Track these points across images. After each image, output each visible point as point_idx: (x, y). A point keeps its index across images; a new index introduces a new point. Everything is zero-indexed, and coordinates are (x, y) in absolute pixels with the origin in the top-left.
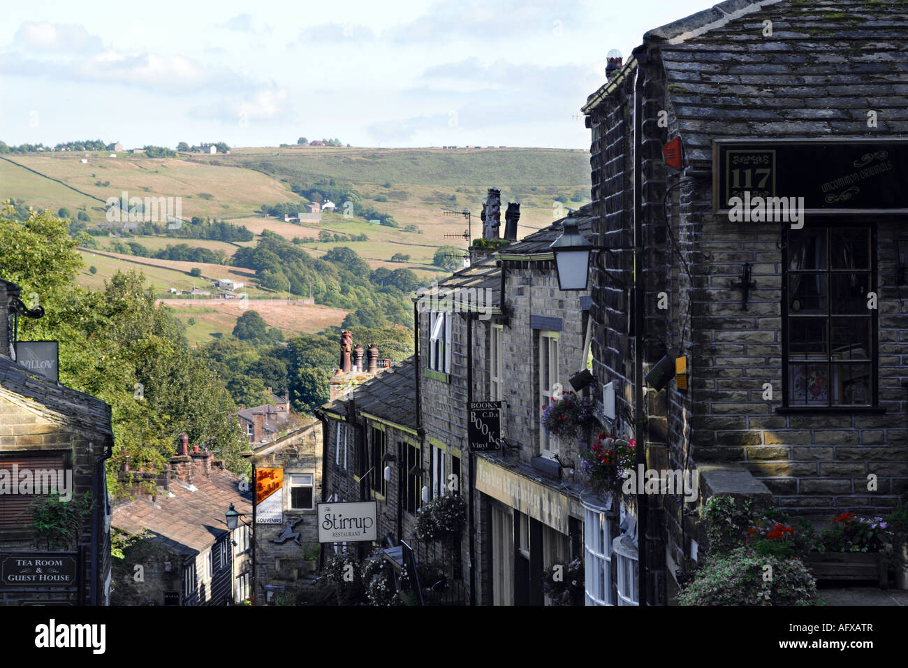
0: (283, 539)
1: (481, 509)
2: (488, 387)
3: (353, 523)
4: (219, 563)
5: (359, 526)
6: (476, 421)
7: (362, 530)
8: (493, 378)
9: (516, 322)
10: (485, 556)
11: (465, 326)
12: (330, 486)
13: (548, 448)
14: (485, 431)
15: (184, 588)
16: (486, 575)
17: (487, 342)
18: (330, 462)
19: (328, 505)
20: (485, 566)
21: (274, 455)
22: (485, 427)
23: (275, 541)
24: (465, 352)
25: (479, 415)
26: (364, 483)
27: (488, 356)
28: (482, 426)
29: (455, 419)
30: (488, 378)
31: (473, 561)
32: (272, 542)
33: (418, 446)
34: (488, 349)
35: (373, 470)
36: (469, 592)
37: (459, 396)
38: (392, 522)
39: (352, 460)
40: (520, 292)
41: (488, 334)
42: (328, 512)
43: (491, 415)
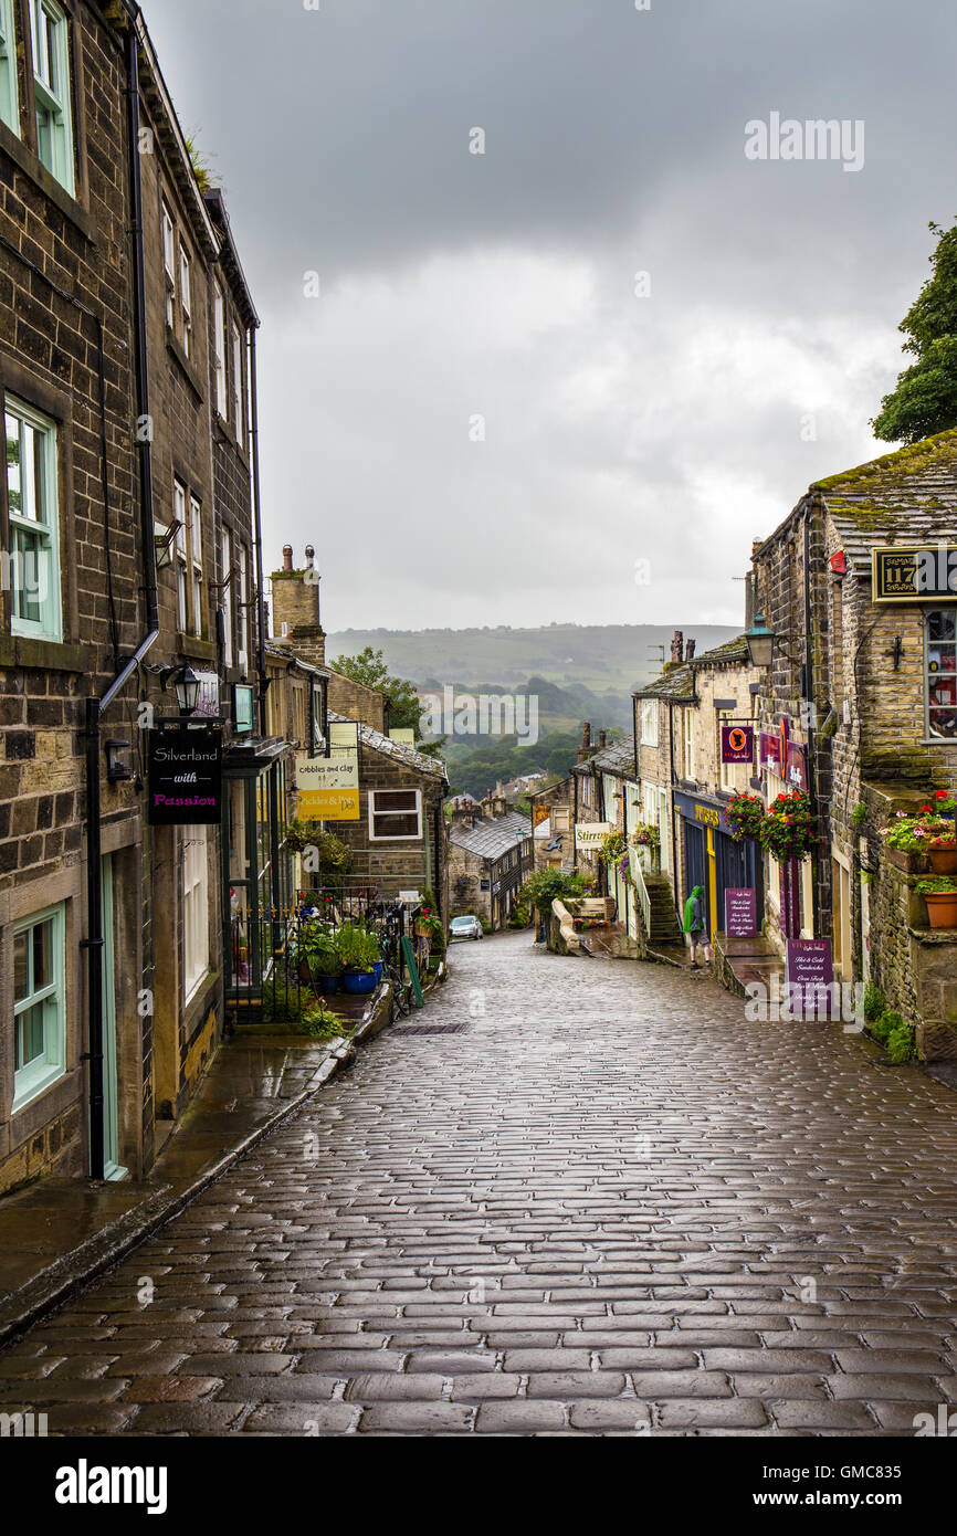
0: (551, 848)
2: (684, 748)
8: (687, 742)
9: (703, 705)
11: (668, 710)
12: (579, 815)
13: (727, 784)
17: (683, 718)
18: (579, 801)
23: (546, 849)
24: (668, 727)
27: (683, 728)
29: (661, 769)
30: (684, 740)
32: (544, 849)
34: (683, 723)
37: (664, 755)
39: (593, 799)
40: (706, 685)
41: (683, 714)
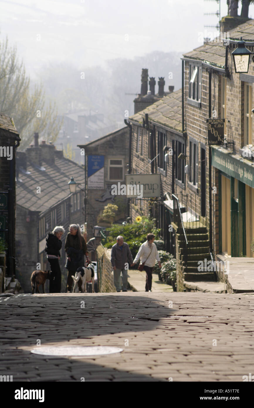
0: (104, 199)
1: (216, 177)
2: (219, 110)
3: (147, 186)
4: (61, 218)
5: (150, 188)
6: (211, 129)
7: (152, 191)
8: (222, 106)
9: (233, 76)
10: (218, 202)
11: (208, 76)
13: (247, 144)
14: (216, 135)
15: (38, 232)
16: (218, 212)
17: (220, 86)
18: (134, 152)
19: (132, 176)
20: (218, 208)
21: (99, 147)
22: (216, 133)
23: (100, 200)
24: (208, 90)
25: (213, 126)
26: (154, 163)
27: (220, 93)
28: (214, 132)
29: (203, 128)
30: (220, 105)
31: (211, 206)
32: (97, 201)
33: (183, 142)
34: (220, 89)
35: (158, 156)
36: (209, 222)
37: (205, 115)
38: (169, 186)
41: (220, 81)
42: (132, 180)
43: (219, 126)
